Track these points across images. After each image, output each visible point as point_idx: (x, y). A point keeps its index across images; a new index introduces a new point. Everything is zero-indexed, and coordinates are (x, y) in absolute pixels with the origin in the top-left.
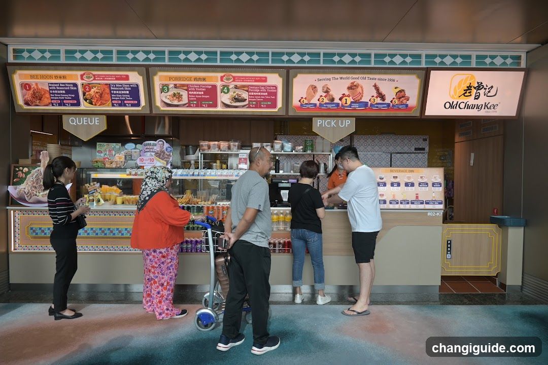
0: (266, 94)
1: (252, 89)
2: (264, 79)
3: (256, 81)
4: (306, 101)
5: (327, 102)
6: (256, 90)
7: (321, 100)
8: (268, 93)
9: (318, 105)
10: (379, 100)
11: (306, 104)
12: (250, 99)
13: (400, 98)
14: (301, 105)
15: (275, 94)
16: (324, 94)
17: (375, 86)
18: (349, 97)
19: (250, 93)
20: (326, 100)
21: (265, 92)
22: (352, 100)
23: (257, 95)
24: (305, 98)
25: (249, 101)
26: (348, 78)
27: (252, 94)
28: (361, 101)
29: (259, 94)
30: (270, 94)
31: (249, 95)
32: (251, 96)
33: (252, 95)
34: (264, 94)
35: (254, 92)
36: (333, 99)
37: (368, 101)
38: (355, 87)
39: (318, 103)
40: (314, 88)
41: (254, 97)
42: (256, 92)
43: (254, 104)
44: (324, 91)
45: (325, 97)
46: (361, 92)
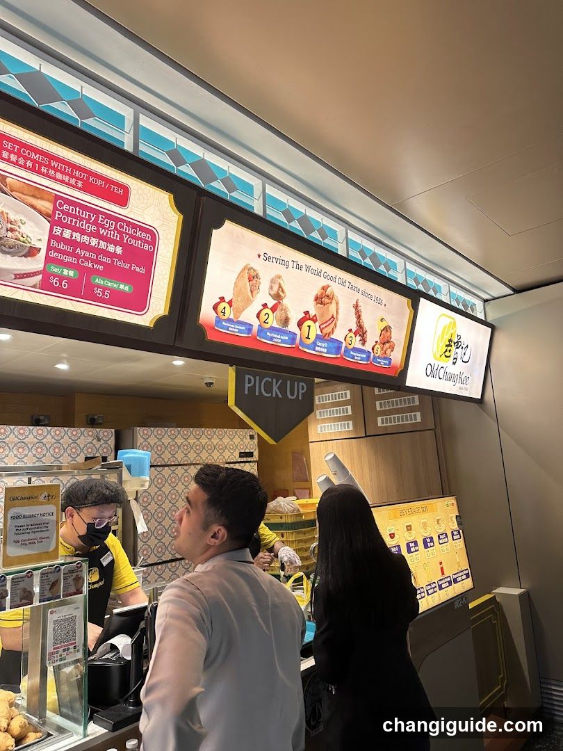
0: (119, 250)
1: (68, 214)
2: (121, 192)
3: (88, 188)
4: (229, 313)
5: (275, 325)
6: (82, 225)
7: (263, 317)
8: (126, 247)
9: (255, 328)
10: (356, 342)
11: (229, 320)
12: (53, 254)
13: (384, 344)
14: (218, 320)
15: (147, 260)
16: (271, 303)
17: (356, 306)
18: (315, 321)
19: (57, 230)
20: (273, 321)
21: (116, 243)
22: (319, 333)
23: (84, 247)
24: (230, 303)
25: (48, 260)
26: (318, 273)
27: (67, 234)
28: (332, 336)
29: (94, 242)
30: (132, 254)
31: (52, 236)
32: (60, 239)
33: (67, 242)
34: (111, 248)
35: (74, 229)
36: (286, 321)
37: (343, 341)
38: (327, 300)
39: (255, 323)
40: (253, 277)
41: (70, 249)
42: (83, 232)
43: (67, 278)
44: (272, 293)
45: (274, 309)
46: (335, 316)
